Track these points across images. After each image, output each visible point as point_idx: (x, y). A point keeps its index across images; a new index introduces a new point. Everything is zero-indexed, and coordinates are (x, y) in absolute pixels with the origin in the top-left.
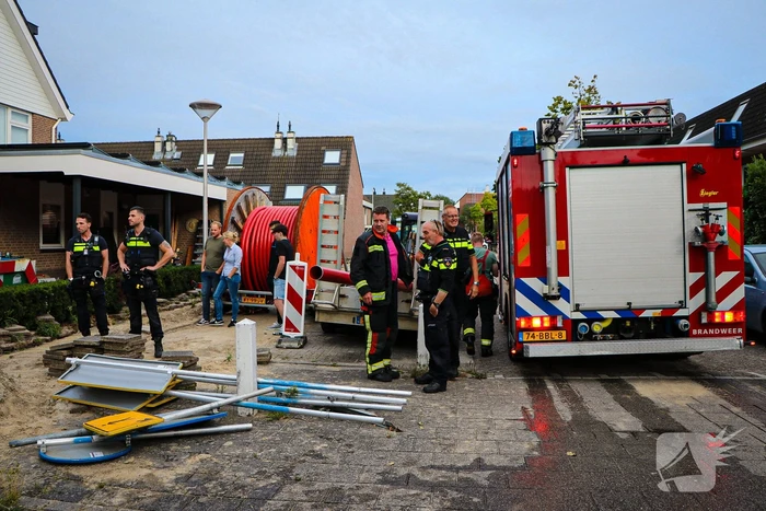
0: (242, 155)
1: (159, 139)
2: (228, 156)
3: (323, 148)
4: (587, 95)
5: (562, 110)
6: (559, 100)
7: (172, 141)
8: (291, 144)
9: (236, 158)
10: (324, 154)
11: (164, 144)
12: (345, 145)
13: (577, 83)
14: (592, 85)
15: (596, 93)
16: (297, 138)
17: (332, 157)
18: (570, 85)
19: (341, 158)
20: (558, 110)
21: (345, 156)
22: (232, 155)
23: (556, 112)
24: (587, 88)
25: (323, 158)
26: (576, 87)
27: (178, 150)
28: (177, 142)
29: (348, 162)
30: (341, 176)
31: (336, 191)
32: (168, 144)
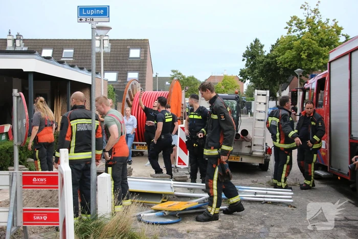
0: (72, 51)
1: (10, 37)
2: (62, 51)
3: (128, 47)
4: (313, 15)
5: (296, 24)
6: (294, 18)
7: (20, 39)
8: (107, 44)
9: (68, 53)
10: (129, 51)
11: (14, 41)
12: (143, 45)
13: (306, 7)
14: (316, 7)
15: (319, 12)
16: (110, 40)
17: (135, 53)
18: (301, 8)
19: (141, 54)
20: (293, 24)
21: (143, 52)
22: (65, 51)
23: (291, 26)
24: (313, 9)
25: (129, 54)
26: (305, 9)
27: (25, 46)
28: (23, 40)
29: (145, 57)
30: (141, 65)
31: (139, 76)
32: (18, 41)
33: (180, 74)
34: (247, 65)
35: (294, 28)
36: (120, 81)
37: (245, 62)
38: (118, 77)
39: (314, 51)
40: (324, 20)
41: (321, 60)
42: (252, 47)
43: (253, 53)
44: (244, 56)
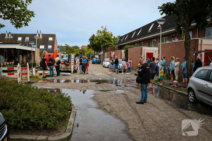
0: (29, 38)
1: (7, 33)
3: (48, 37)
4: (104, 30)
6: (99, 31)
7: (10, 34)
8: (41, 36)
11: (8, 34)
12: (53, 36)
13: (103, 27)
14: (105, 28)
16: (42, 34)
17: (51, 39)
18: (101, 27)
22: (26, 38)
25: (48, 39)
27: (12, 36)
28: (11, 34)
29: (54, 40)
30: (53, 43)
31: (52, 47)
32: (9, 35)
33: (68, 45)
34: (90, 43)
35: (99, 33)
36: (45, 48)
37: (90, 42)
38: (45, 47)
39: (104, 41)
40: (107, 32)
41: (106, 44)
42: (92, 37)
43: (92, 39)
44: (89, 40)
